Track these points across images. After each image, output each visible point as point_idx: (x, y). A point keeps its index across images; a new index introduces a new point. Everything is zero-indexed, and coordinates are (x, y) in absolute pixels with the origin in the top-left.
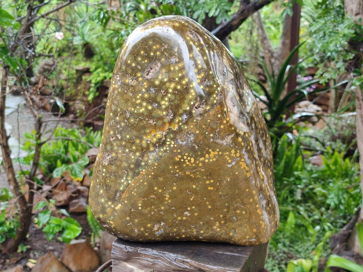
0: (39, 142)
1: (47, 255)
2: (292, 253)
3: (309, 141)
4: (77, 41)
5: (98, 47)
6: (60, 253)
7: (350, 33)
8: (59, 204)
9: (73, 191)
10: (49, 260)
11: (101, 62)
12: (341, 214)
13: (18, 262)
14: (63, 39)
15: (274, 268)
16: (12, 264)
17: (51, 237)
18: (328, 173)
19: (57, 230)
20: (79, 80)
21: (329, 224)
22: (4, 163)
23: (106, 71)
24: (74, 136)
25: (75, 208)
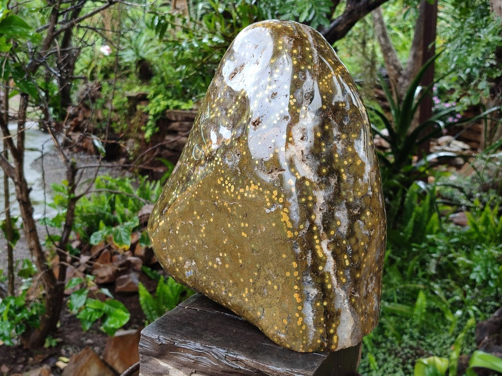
0: (72, 196)
1: (83, 351)
2: (423, 348)
3: (451, 192)
4: (128, 57)
5: (158, 65)
6: (102, 349)
7: (497, 41)
8: (101, 281)
9: (120, 262)
10: (86, 358)
11: (162, 86)
12: (492, 294)
13: (45, 361)
14: (111, 55)
15: (397, 369)
16: (36, 364)
17: (88, 326)
18: (476, 236)
19: (96, 316)
20: (132, 111)
21: (475, 308)
22: (24, 225)
23: (169, 98)
24: (124, 187)
25: (124, 286)
